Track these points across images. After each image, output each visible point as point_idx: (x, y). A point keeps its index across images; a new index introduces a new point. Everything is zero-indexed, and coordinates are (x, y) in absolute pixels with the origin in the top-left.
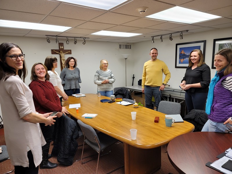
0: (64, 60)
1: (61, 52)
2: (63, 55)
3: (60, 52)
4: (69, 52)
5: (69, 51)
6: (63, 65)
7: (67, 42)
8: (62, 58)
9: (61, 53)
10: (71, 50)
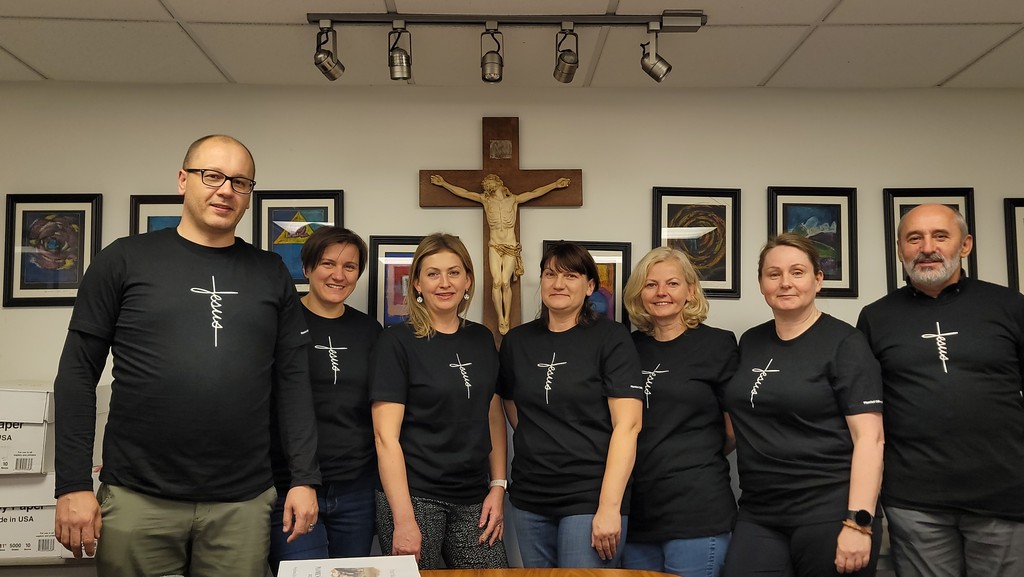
0: (504, 251)
1: (490, 183)
2: (502, 206)
3: (481, 190)
4: (564, 189)
5: (562, 183)
6: (496, 292)
7: (483, 65)
8: (495, 240)
9: (492, 193)
10: (576, 175)
